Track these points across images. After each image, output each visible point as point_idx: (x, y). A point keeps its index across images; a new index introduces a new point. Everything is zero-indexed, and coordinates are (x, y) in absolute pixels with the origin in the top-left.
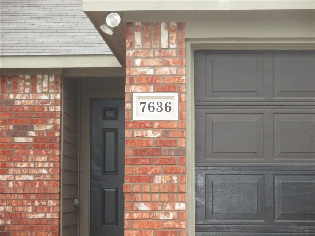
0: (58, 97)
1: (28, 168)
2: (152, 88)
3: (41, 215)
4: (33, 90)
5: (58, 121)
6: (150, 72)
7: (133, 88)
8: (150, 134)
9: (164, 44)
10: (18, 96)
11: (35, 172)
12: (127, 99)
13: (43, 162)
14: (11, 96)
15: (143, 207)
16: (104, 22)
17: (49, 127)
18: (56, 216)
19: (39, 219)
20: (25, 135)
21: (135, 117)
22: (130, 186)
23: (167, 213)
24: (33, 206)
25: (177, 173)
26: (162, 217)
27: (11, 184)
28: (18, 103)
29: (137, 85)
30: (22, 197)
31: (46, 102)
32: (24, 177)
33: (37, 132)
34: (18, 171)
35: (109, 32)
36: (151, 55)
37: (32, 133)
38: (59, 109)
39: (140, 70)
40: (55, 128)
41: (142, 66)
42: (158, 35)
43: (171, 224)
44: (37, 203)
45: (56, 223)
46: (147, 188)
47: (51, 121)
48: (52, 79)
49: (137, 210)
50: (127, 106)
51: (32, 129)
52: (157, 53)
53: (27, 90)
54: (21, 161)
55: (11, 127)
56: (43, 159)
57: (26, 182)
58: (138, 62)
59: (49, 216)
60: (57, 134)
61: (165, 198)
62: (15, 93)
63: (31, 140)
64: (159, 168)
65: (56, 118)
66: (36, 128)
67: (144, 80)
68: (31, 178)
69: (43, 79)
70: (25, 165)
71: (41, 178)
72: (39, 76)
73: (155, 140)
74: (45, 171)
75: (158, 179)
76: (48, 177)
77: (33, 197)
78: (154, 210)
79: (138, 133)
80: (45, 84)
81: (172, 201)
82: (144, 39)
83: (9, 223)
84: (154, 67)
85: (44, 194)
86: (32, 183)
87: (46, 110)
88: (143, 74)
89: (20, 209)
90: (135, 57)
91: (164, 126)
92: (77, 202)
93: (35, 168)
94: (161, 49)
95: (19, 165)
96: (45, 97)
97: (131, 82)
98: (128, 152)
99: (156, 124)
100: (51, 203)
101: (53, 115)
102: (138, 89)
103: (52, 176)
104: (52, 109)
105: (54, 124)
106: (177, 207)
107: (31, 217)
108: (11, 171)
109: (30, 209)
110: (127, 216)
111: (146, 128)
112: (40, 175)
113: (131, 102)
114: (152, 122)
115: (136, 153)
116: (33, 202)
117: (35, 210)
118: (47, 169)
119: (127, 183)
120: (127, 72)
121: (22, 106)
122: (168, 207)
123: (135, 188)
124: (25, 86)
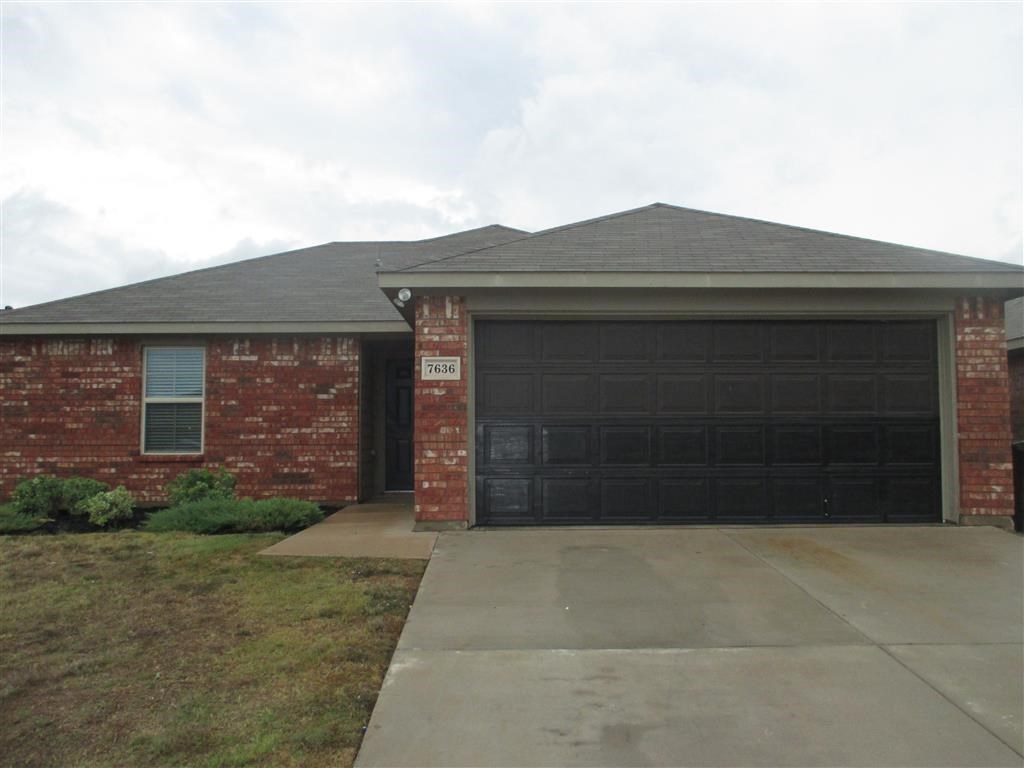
0: (357, 358)
1: (330, 422)
2: (438, 352)
3: (341, 464)
4: (334, 352)
5: (357, 380)
6: (436, 338)
7: (422, 352)
8: (436, 392)
9: (449, 315)
10: (320, 358)
11: (335, 425)
12: (416, 362)
13: (343, 417)
14: (315, 358)
15: (430, 454)
16: (397, 297)
17: (348, 385)
18: (355, 465)
19: (341, 467)
20: (327, 392)
21: (423, 378)
22: (419, 436)
23: (451, 459)
24: (335, 456)
25: (459, 425)
26: (447, 462)
27: (314, 436)
28: (321, 363)
29: (425, 350)
30: (323, 448)
31: (346, 362)
32: (327, 430)
33: (337, 389)
34: (321, 425)
35: (401, 305)
36: (437, 324)
37: (333, 391)
38: (357, 369)
39: (428, 337)
40: (353, 387)
41: (430, 333)
42: (444, 307)
43: (454, 468)
44: (338, 453)
45: (356, 471)
46: (433, 438)
47: (350, 379)
48: (351, 343)
49: (426, 457)
50: (417, 368)
51: (333, 387)
52: (442, 323)
53: (329, 352)
54: (324, 416)
55: (314, 385)
56: (344, 413)
57: (328, 434)
58: (426, 330)
59: (349, 464)
60: (356, 391)
61: (448, 446)
62: (318, 355)
63: (332, 396)
64: (444, 421)
65: (354, 377)
66: (337, 386)
67: (431, 346)
68: (332, 431)
69: (342, 343)
70: (327, 419)
71: (342, 430)
72: (339, 340)
73: (440, 396)
74: (345, 425)
75: (444, 430)
76: (348, 430)
77: (334, 447)
78: (440, 456)
79: (426, 391)
80: (345, 347)
81: (455, 449)
82: (431, 311)
83: (313, 470)
84: (440, 335)
85: (344, 445)
86: (334, 435)
87: (345, 370)
88: (430, 341)
89: (323, 459)
90: (423, 326)
91: (448, 385)
92: (373, 452)
93: (335, 421)
94: (445, 320)
95: (321, 419)
96: (345, 358)
97: (421, 348)
98: (418, 408)
99: (442, 384)
100: (351, 453)
101: (352, 374)
102: (426, 353)
103: (352, 429)
104: (351, 369)
105: (354, 383)
106: (459, 453)
107: (332, 465)
108: (314, 424)
109: (332, 459)
110: (417, 461)
111: (432, 387)
112: (340, 428)
113: (420, 365)
114: (438, 382)
115: (424, 408)
116: (334, 452)
117: (336, 460)
118: (347, 422)
119: (416, 432)
120: (417, 339)
121: (324, 366)
122: (452, 454)
123: (424, 437)
124: (326, 348)
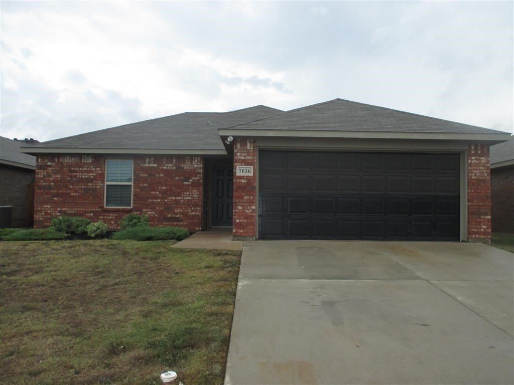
0: (201, 166)
1: (189, 194)
2: (243, 164)
3: (194, 213)
4: (191, 163)
5: (201, 176)
6: (243, 158)
7: (237, 164)
8: (243, 181)
9: (248, 148)
10: (185, 166)
11: (192, 196)
12: (234, 167)
13: (195, 192)
14: (183, 166)
15: (240, 208)
16: (227, 140)
17: (198, 178)
18: (200, 214)
19: (194, 215)
20: (187, 181)
21: (237, 175)
22: (235, 200)
24: (191, 210)
25: (252, 195)
26: (247, 211)
27: (182, 201)
28: (185, 168)
29: (238, 163)
30: (186, 206)
31: (197, 168)
32: (187, 198)
33: (193, 180)
34: (185, 196)
35: (228, 143)
36: (243, 152)
37: (191, 180)
38: (202, 171)
39: (239, 157)
40: (200, 179)
41: (240, 156)
42: (246, 144)
43: (250, 214)
44: (193, 209)
45: (200, 216)
46: (241, 201)
47: (198, 176)
48: (199, 159)
49: (238, 209)
50: (234, 170)
51: (191, 179)
52: (246, 151)
53: (189, 163)
54: (186, 192)
55: (182, 178)
56: (195, 191)
57: (189, 200)
58: (238, 154)
59: (197, 213)
60: (201, 181)
61: (248, 204)
62: (184, 164)
63: (190, 183)
64: (245, 194)
65: (200, 174)
66: (192, 178)
67: (240, 161)
68: (190, 198)
69: (195, 159)
70: (188, 193)
71: (194, 198)
72: (194, 157)
73: (244, 183)
74: (196, 196)
75: (246, 198)
76: (197, 198)
77: (191, 206)
78: (244, 209)
79: (238, 181)
80: (196, 161)
81: (251, 206)
82: (241, 146)
83: (181, 216)
84: (244, 156)
85: (195, 205)
86: (191, 200)
87: (196, 171)
88: (240, 159)
89: (186, 211)
90: (237, 152)
91: (248, 178)
93: (192, 194)
94: (247, 150)
95: (185, 193)
96: (196, 166)
97: (236, 162)
98: (235, 188)
99: (245, 178)
100: (198, 208)
102: (239, 164)
103: (199, 197)
104: (199, 171)
105: (200, 177)
106: (252, 208)
107: (190, 214)
108: (182, 195)
109: (190, 211)
110: (234, 211)
111: (241, 179)
112: (194, 197)
113: (236, 169)
114: (244, 176)
115: (237, 188)
116: (191, 208)
118: (197, 195)
119: (234, 198)
120: (234, 158)
121: (187, 169)
122: (249, 208)
123: (237, 201)
124: (188, 161)
